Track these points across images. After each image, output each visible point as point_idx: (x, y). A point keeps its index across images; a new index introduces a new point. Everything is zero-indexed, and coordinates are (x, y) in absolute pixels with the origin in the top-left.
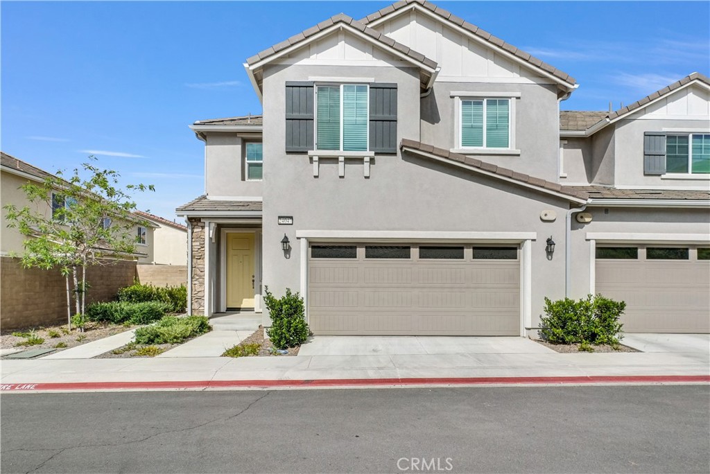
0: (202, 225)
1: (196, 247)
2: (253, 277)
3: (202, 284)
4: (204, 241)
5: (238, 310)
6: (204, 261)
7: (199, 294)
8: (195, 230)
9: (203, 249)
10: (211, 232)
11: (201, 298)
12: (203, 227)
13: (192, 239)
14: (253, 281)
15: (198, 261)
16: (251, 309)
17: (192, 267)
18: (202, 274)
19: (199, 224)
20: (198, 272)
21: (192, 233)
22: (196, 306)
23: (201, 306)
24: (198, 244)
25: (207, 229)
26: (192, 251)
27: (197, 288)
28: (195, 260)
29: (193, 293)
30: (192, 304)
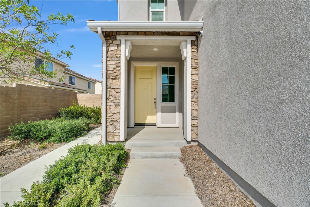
0: (118, 42)
1: (111, 66)
2: (155, 99)
3: (118, 105)
4: (120, 60)
5: (143, 125)
6: (120, 82)
7: (114, 117)
8: (111, 49)
9: (119, 69)
10: (127, 50)
11: (117, 121)
12: (119, 45)
13: (107, 57)
14: (155, 103)
15: (114, 81)
16: (154, 125)
17: (107, 88)
18: (117, 95)
19: (115, 42)
20: (113, 93)
21: (107, 52)
22: (111, 129)
23: (116, 128)
24: (113, 63)
25: (123, 46)
26: (107, 71)
27: (113, 110)
28: (110, 81)
29: (108, 115)
30: (107, 126)
